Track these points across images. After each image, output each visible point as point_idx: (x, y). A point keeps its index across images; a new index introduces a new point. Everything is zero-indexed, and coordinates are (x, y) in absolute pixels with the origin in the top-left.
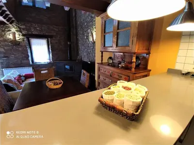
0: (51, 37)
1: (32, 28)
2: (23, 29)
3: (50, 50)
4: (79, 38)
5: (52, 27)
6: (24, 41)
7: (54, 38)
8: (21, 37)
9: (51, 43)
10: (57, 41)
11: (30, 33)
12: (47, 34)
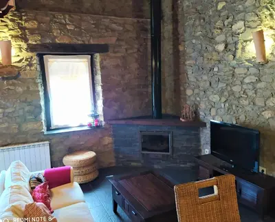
0: (103, 49)
1: (54, 26)
2: (32, 32)
3: (99, 89)
4: (189, 50)
5: (106, 21)
6: (30, 65)
7: (110, 53)
8: (25, 54)
9: (102, 68)
10: (119, 62)
11: (48, 41)
12: (92, 42)
